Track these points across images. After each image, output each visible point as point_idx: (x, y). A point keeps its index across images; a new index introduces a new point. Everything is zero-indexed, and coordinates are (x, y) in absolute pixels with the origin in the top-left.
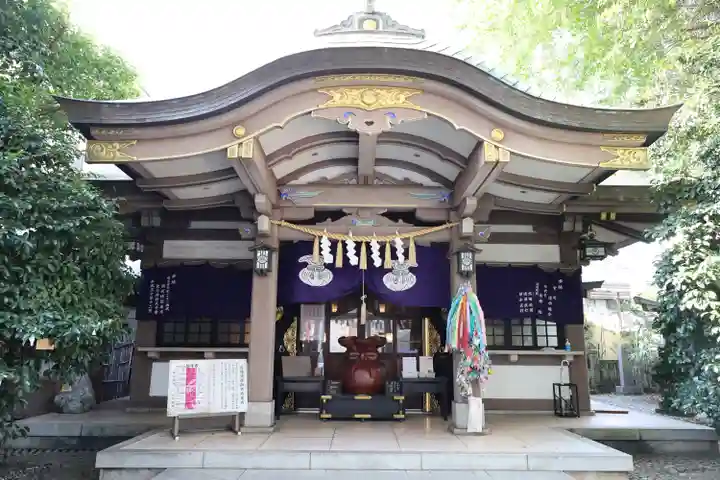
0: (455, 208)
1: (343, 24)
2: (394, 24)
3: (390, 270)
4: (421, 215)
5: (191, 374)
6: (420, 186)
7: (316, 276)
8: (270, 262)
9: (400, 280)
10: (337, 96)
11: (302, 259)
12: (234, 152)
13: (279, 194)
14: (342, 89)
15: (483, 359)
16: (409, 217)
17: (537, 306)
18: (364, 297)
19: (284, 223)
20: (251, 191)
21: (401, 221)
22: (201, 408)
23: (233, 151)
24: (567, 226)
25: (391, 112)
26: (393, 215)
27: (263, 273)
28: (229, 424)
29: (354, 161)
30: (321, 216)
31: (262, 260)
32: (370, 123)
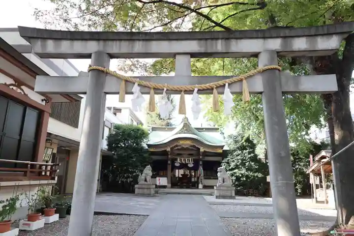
3: (189, 163)
4: (194, 155)
5: (159, 180)
7: (177, 165)
9: (191, 165)
10: (181, 142)
11: (175, 162)
15: (202, 178)
16: (192, 155)
19: (172, 156)
22: (161, 184)
23: (167, 150)
25: (187, 144)
26: (190, 154)
28: (164, 187)
30: (178, 155)
32: (185, 146)
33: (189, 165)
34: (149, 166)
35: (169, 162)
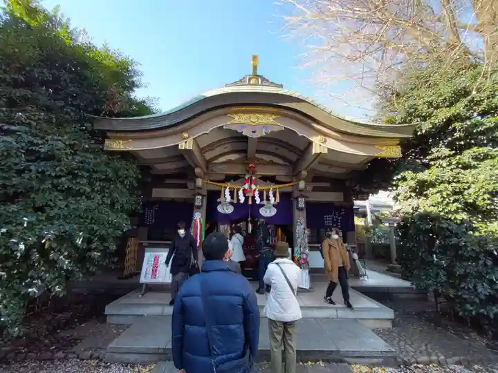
0: (296, 175)
1: (241, 81)
2: (267, 81)
3: (263, 206)
4: (278, 178)
6: (278, 164)
7: (225, 209)
8: (202, 202)
9: (268, 212)
10: (237, 118)
11: (218, 200)
12: (182, 146)
13: (207, 168)
14: (239, 114)
16: (272, 179)
17: (333, 222)
18: (249, 219)
19: (209, 182)
20: (193, 165)
21: (268, 182)
24: (347, 184)
25: (265, 126)
26: (264, 178)
27: (199, 207)
29: (245, 151)
30: (228, 178)
31: (198, 200)
32: (254, 132)
33: (263, 212)
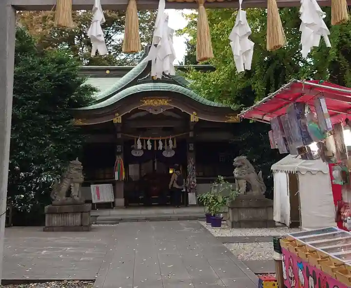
3: (165, 150)
5: (98, 189)
8: (121, 149)
9: (169, 153)
10: (146, 102)
11: (132, 146)
14: (147, 100)
19: (125, 135)
22: (102, 201)
23: (115, 121)
25: (162, 107)
28: (109, 205)
32: (156, 111)
33: (165, 154)
34: (77, 161)
35: (119, 149)
